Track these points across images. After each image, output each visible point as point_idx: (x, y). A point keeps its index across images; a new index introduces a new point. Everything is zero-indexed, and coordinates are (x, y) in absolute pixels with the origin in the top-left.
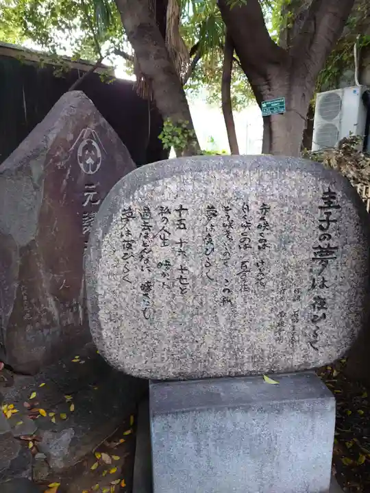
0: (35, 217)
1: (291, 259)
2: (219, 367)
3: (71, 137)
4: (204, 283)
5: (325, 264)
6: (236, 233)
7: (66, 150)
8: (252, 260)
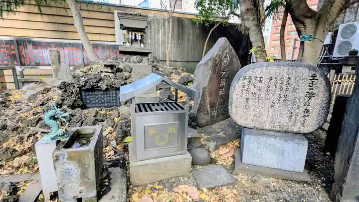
0: (208, 79)
1: (297, 95)
2: (267, 127)
3: (221, 53)
4: (266, 100)
5: (310, 98)
6: (278, 86)
7: (219, 58)
8: (283, 94)
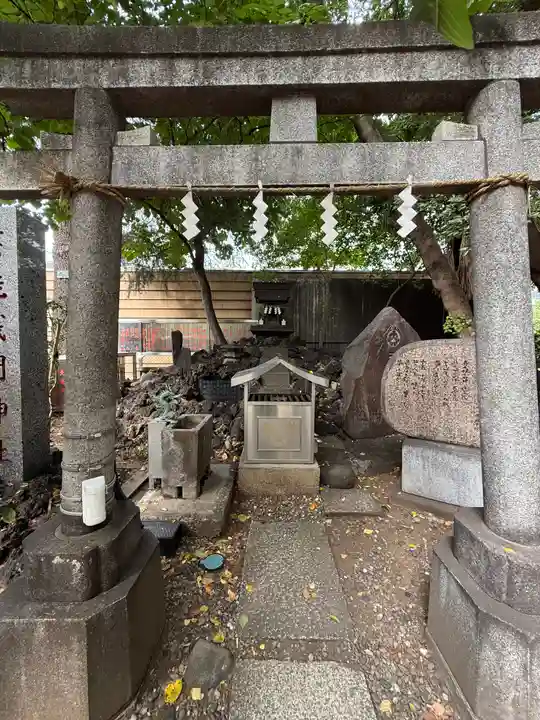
0: (363, 367)
2: (441, 437)
3: (384, 330)
4: (434, 394)
6: (451, 373)
7: (381, 335)
8: (458, 387)
